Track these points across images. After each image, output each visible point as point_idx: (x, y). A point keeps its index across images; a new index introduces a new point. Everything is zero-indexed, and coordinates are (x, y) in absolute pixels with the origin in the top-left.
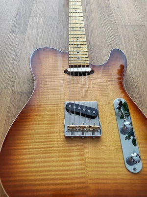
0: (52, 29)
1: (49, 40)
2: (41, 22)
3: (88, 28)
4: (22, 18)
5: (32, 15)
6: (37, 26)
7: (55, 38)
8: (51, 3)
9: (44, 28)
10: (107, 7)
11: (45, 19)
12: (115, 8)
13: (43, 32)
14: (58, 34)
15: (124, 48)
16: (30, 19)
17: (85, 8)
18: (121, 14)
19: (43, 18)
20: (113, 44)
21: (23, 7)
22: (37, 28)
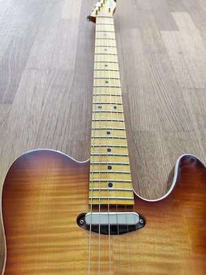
0: (61, 95)
1: (55, 119)
2: (43, 80)
3: (128, 94)
4: (10, 72)
5: (29, 65)
6: (35, 88)
7: (67, 115)
8: (64, 44)
9: (48, 92)
10: (160, 53)
11: (51, 74)
12: (176, 55)
13: (46, 102)
14: (73, 105)
15: (199, 139)
16: (25, 74)
17: (123, 53)
18: (186, 66)
19: (47, 72)
20: (176, 129)
21: (15, 49)
22: (34, 93)
